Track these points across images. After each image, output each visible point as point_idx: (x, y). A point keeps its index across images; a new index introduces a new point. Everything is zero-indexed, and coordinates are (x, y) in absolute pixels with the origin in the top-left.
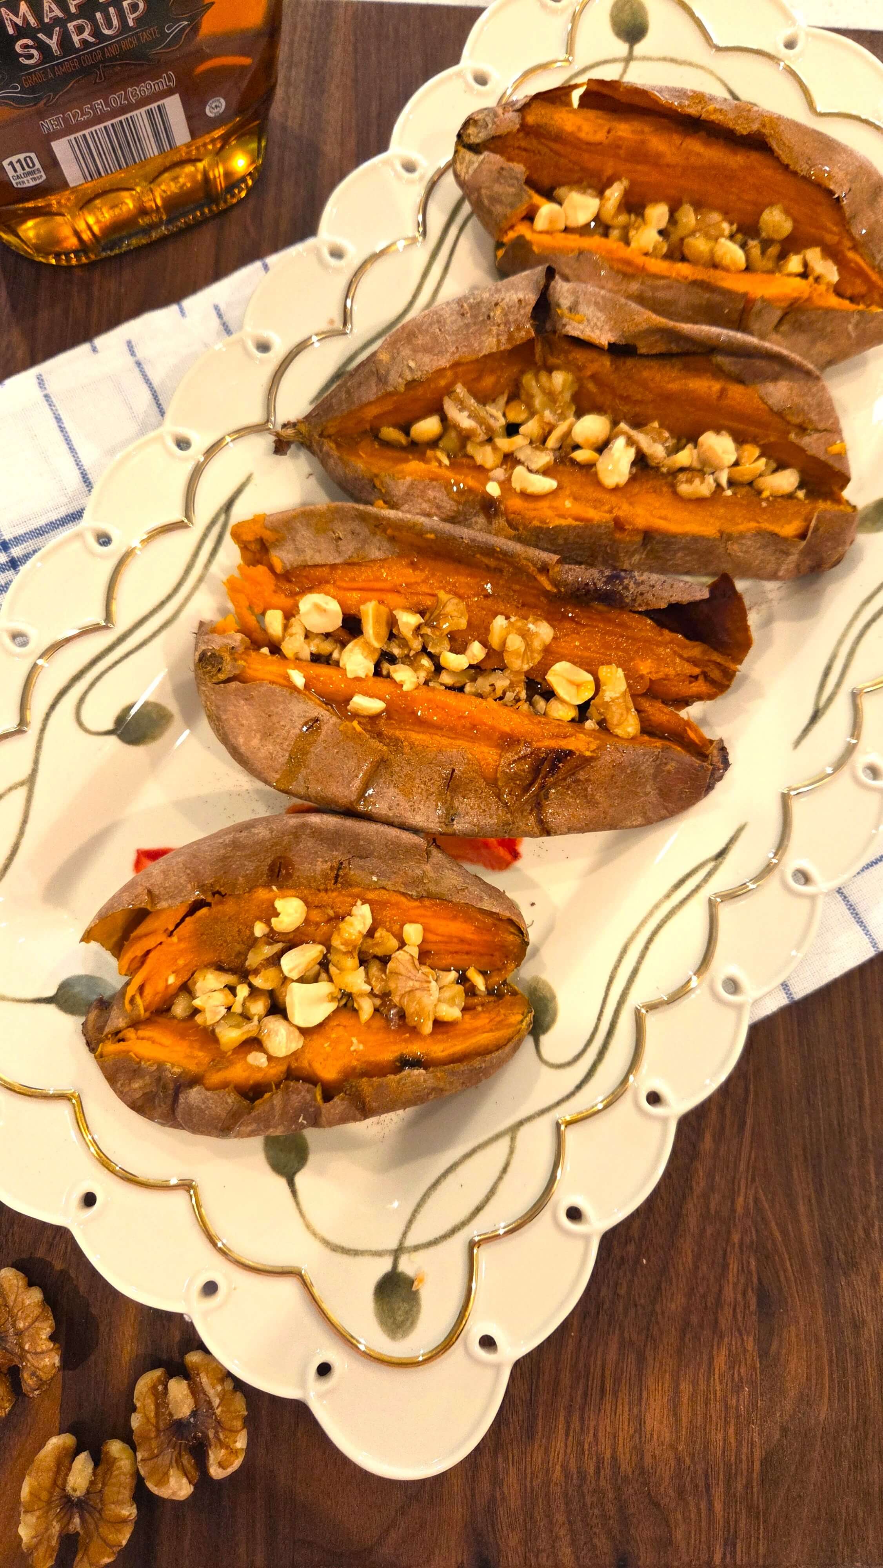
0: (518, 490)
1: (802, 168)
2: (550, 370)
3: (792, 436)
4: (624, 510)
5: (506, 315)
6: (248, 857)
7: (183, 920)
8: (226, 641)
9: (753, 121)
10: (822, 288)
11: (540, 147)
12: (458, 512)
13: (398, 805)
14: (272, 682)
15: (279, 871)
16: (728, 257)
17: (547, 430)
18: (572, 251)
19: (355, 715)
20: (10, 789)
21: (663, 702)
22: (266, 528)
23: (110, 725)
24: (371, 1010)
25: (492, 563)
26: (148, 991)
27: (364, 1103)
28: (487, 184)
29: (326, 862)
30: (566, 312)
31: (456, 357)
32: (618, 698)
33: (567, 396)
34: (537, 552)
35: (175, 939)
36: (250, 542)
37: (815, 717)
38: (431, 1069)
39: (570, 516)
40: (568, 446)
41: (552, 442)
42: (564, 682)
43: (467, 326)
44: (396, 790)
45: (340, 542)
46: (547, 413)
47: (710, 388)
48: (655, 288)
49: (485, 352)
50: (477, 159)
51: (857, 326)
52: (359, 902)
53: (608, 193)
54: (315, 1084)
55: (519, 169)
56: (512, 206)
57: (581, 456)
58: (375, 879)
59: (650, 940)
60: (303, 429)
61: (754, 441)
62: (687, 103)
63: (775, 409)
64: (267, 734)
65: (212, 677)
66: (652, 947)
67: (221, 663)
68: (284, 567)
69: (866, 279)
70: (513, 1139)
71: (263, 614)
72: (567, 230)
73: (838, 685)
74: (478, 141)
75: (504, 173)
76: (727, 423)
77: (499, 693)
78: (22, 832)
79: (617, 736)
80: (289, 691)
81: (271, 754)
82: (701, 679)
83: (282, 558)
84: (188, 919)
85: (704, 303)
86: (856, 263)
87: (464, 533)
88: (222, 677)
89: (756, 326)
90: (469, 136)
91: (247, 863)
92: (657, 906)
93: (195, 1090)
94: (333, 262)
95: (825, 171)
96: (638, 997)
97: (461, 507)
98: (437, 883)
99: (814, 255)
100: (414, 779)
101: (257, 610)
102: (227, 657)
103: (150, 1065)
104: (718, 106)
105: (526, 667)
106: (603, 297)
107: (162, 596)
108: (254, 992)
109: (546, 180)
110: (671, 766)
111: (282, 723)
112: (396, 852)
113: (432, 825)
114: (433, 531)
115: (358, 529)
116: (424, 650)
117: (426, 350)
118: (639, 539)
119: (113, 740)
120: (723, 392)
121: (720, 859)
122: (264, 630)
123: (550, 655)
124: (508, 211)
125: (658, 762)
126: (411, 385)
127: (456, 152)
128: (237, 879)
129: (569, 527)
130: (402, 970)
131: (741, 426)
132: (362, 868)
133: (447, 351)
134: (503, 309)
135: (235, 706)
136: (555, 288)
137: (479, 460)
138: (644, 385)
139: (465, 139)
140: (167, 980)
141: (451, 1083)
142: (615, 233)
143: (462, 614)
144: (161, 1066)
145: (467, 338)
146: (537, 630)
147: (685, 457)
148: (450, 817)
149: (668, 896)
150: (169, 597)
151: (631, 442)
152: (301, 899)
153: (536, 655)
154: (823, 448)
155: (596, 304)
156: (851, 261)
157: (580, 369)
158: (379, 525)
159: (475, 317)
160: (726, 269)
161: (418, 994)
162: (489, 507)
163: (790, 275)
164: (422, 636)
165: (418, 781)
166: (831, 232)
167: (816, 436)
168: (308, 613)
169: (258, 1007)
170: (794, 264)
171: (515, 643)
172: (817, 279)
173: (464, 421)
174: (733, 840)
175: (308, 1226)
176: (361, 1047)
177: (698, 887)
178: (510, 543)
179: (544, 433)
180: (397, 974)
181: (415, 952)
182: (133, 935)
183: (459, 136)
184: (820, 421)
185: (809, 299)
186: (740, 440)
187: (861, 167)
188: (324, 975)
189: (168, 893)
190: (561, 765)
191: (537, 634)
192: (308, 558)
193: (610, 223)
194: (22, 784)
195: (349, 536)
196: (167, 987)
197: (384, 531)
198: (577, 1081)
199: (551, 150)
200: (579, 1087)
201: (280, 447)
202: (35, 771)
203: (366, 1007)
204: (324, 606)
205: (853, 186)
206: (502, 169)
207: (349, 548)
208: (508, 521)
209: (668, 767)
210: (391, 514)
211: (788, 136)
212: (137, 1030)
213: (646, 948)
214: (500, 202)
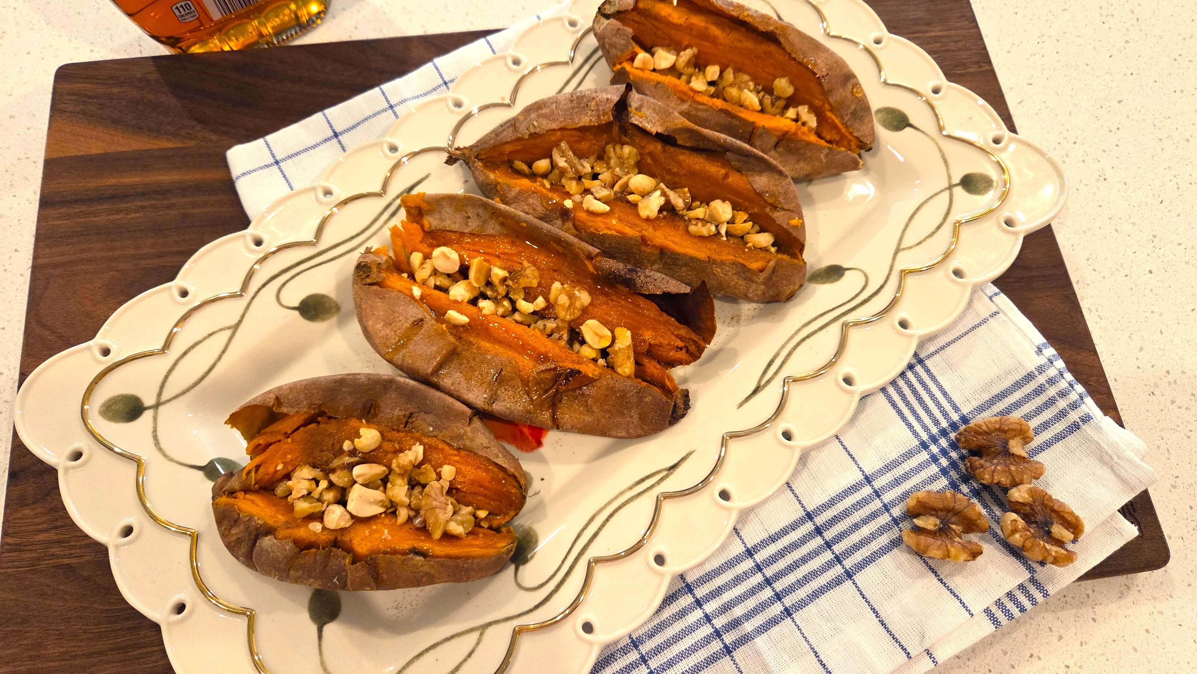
0: (585, 209)
1: (800, 57)
2: (623, 144)
3: (768, 210)
4: (649, 232)
5: (598, 105)
6: (350, 393)
7: (297, 429)
8: (376, 259)
9: (771, 25)
10: (805, 129)
11: (645, 22)
12: (546, 215)
13: (459, 384)
14: (400, 292)
15: (370, 410)
16: (748, 101)
17: (616, 179)
18: (653, 81)
19: (448, 322)
20: (221, 330)
21: (658, 362)
22: (424, 201)
23: (296, 304)
24: (406, 517)
25: (561, 250)
26: (261, 470)
27: (378, 574)
28: (609, 36)
29: (402, 410)
30: (634, 110)
31: (563, 125)
32: (623, 349)
33: (632, 162)
34: (586, 245)
35: (289, 440)
36: (412, 207)
37: (756, 391)
38: (428, 559)
39: (615, 230)
40: (626, 190)
41: (617, 188)
42: (591, 332)
43: (573, 108)
44: (461, 375)
45: (469, 220)
46: (618, 169)
47: (719, 171)
48: (697, 110)
49: (581, 124)
50: (606, 22)
51: (827, 156)
52: (418, 443)
53: (682, 53)
54: (348, 553)
55: (629, 31)
56: (622, 51)
57: (631, 198)
58: (431, 429)
59: (611, 515)
60: (466, 151)
61: (745, 210)
62: (732, 8)
63: (758, 191)
64: (388, 323)
65: (362, 279)
66: (612, 520)
67: (370, 272)
68: (430, 228)
69: (839, 131)
70: (482, 634)
71: (411, 254)
72: (654, 70)
73: (776, 373)
74: (609, 12)
75: (620, 32)
76: (730, 196)
77: (548, 331)
78: (219, 358)
79: (618, 373)
80: (409, 299)
81: (387, 335)
82: (684, 351)
83: (431, 222)
84: (302, 429)
85: (728, 123)
86: (832, 120)
87: (546, 226)
88: (368, 281)
89: (758, 143)
90: (605, 9)
91: (348, 397)
92: (622, 493)
93: (268, 538)
94: (515, 67)
95: (812, 60)
96: (593, 552)
97: (548, 212)
98: (472, 440)
99: (803, 110)
100: (475, 370)
101: (408, 250)
102: (375, 269)
103: (245, 517)
104: (750, 14)
105: (568, 318)
106: (659, 106)
107: (353, 233)
108: (331, 485)
109: (648, 40)
110: (648, 399)
111: (400, 318)
112: (448, 414)
113: (478, 402)
114: (525, 222)
115: (481, 214)
116: (507, 296)
117: (545, 116)
118: (657, 252)
119: (296, 313)
120: (726, 176)
121: (672, 471)
122: (408, 262)
123: (586, 313)
124: (619, 54)
125: (641, 395)
126: (533, 136)
127: (596, 17)
128: (339, 407)
129: (612, 235)
130: (433, 495)
131: (738, 200)
132: (425, 421)
133: (558, 120)
134: (597, 102)
135: (372, 301)
136: (630, 96)
137: (567, 189)
138: (679, 164)
139: (602, 10)
140: (276, 467)
141: (440, 572)
142: (684, 78)
143: (535, 277)
144: (251, 518)
145: (572, 114)
146: (580, 295)
147: (700, 212)
148: (493, 399)
149: (631, 488)
150: (358, 235)
151: (664, 194)
152: (380, 432)
153: (576, 311)
154: (786, 221)
155: (654, 109)
156: (829, 118)
157: (643, 148)
158: (495, 213)
159: (579, 104)
160: (747, 108)
161: (438, 511)
162: (565, 214)
163: (787, 118)
164: (507, 286)
165: (477, 373)
166: (817, 99)
167: (783, 213)
168: (437, 257)
169: (329, 496)
170: (791, 113)
171: (563, 300)
172: (804, 124)
173: (562, 163)
174: (683, 460)
175: (322, 663)
176: (389, 537)
177: (652, 486)
178: (571, 237)
179: (613, 181)
180: (428, 495)
181: (447, 486)
182: (262, 431)
183: (599, 9)
184: (786, 203)
185: (795, 134)
186: (735, 207)
187: (836, 63)
188: (382, 488)
189: (289, 402)
190: (571, 379)
191: (579, 298)
192: (447, 226)
193: (682, 71)
194: (229, 328)
195: (476, 217)
196: (276, 471)
197: (498, 218)
198: (537, 602)
199: (652, 24)
200: (537, 607)
201: (451, 160)
202: (240, 322)
203: (403, 514)
204: (449, 255)
205: (830, 73)
206: (619, 29)
207: (474, 225)
208: (574, 225)
209: (647, 399)
210: (503, 206)
211: (792, 37)
212: (245, 494)
213: (607, 520)
214: (616, 48)
